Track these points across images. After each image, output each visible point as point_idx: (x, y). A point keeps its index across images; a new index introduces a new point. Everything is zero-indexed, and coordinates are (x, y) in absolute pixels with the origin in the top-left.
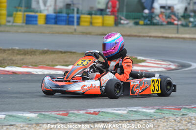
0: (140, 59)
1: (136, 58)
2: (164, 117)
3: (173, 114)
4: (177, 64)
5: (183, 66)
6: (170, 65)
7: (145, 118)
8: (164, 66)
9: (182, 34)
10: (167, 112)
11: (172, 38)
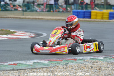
0: (12, 31)
1: (10, 31)
2: (56, 66)
3: (60, 64)
4: (34, 34)
5: (38, 35)
6: (31, 34)
7: (45, 66)
8: (28, 35)
9: (26, 16)
10: (56, 63)
11: (23, 18)
